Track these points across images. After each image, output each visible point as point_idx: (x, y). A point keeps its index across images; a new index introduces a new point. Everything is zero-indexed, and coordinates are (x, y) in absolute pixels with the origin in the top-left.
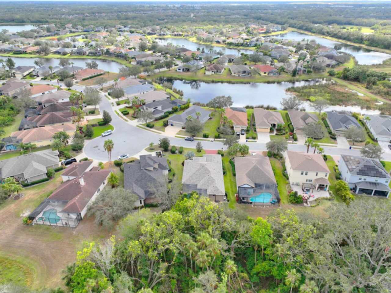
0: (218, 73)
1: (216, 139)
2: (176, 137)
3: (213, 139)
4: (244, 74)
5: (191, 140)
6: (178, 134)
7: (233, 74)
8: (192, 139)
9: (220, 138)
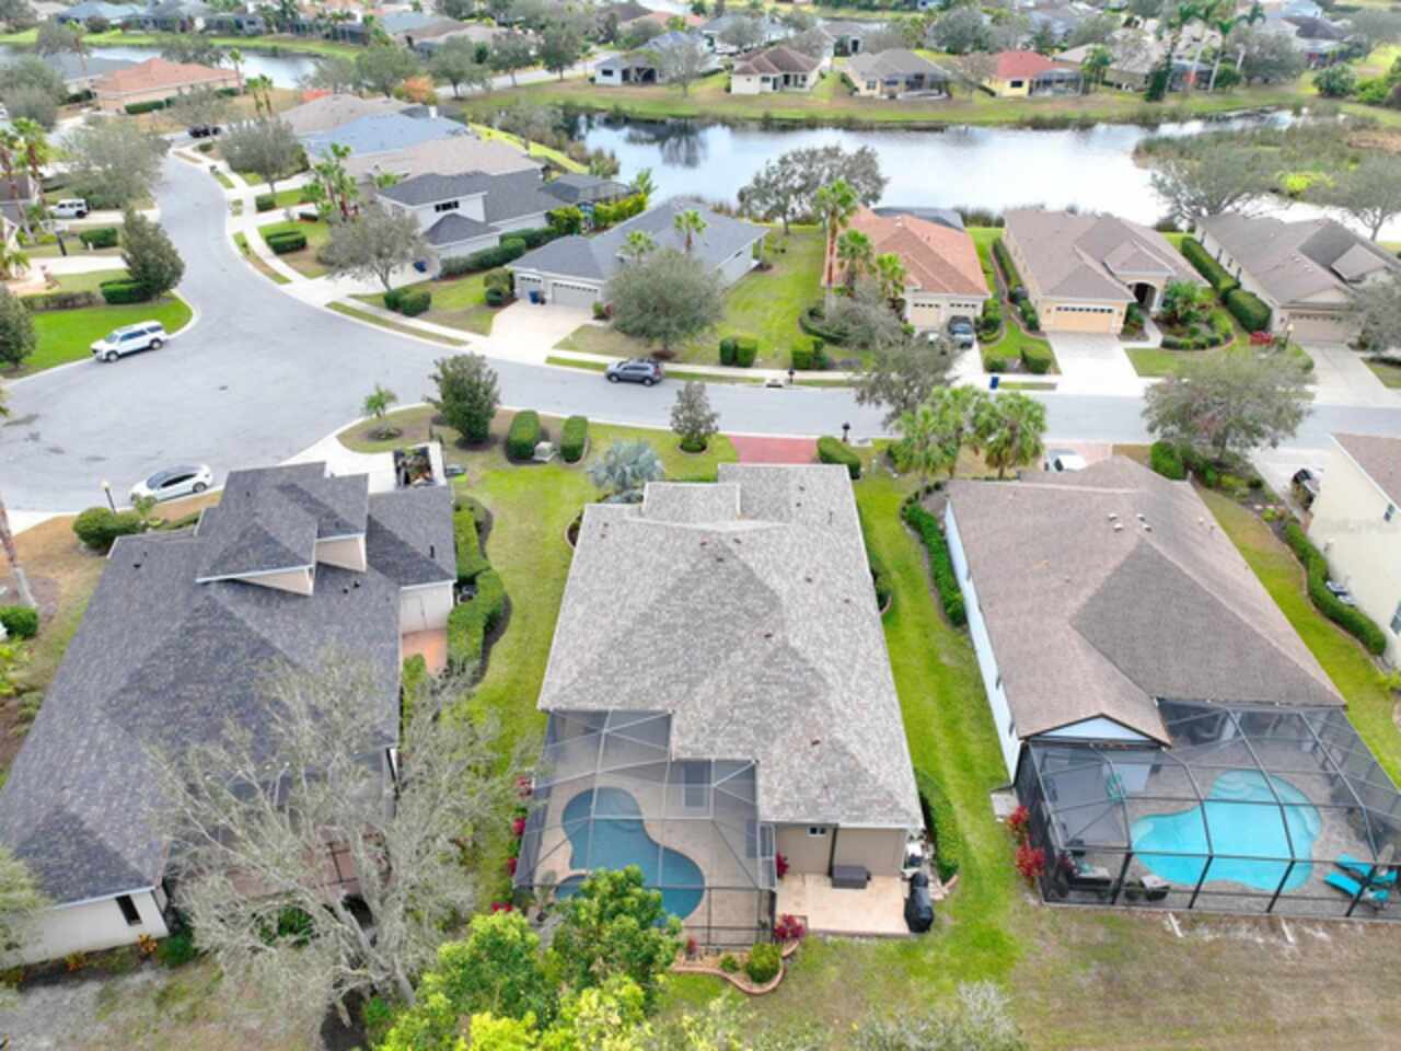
0: (791, 88)
1: (798, 375)
2: (550, 360)
3: (781, 375)
4: (916, 93)
5: (642, 381)
6: (566, 345)
7: (864, 91)
8: (650, 372)
9: (824, 366)
